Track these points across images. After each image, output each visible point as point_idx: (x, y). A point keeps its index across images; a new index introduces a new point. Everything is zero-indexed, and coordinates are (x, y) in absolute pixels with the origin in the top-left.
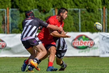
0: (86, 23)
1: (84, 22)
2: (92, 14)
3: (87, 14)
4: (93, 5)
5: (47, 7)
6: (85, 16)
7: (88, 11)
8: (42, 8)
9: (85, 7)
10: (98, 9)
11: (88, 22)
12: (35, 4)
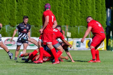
0: (34, 32)
1: (33, 32)
2: (37, 28)
3: (35, 28)
4: (38, 24)
5: (14, 24)
6: (34, 29)
7: (35, 26)
8: (12, 25)
9: (34, 25)
10: (40, 26)
11: (35, 32)
12: (8, 22)
